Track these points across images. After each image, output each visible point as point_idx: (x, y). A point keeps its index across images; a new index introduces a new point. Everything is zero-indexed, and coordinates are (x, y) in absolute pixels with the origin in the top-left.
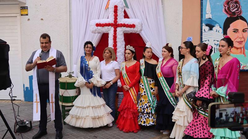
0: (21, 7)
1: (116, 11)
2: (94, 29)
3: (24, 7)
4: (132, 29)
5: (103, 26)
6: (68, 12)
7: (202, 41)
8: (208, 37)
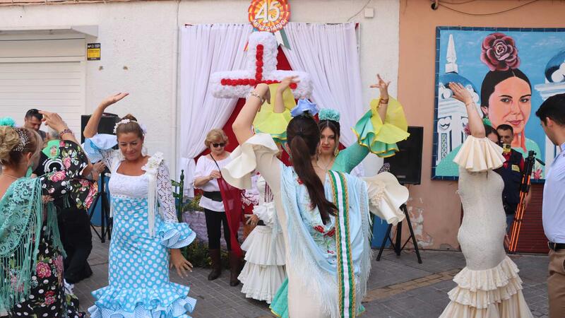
0: (89, 44)
1: (259, 56)
2: (218, 90)
3: (94, 44)
5: (234, 85)
6: (175, 54)
7: (436, 119)
8: (449, 110)
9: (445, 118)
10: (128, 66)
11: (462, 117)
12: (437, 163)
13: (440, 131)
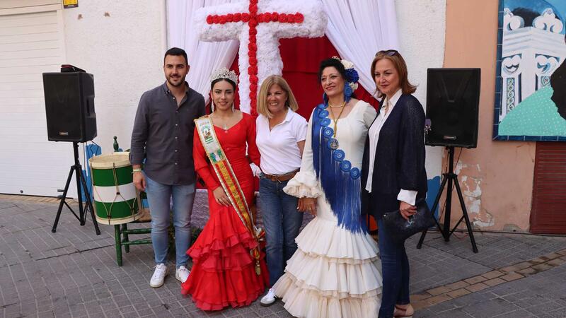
2: (204, 31)
4: (296, 25)
5: (223, 23)
7: (500, 58)
8: (518, 45)
9: (512, 57)
10: (109, 13)
11: (537, 55)
12: (501, 118)
13: (504, 75)
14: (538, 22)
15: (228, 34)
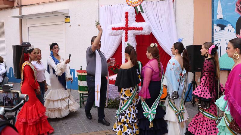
0: (66, 17)
4: (140, 31)
5: (117, 30)
7: (213, 41)
8: (219, 37)
9: (217, 41)
10: (80, 24)
11: (226, 40)
14: (226, 28)
15: (118, 34)
